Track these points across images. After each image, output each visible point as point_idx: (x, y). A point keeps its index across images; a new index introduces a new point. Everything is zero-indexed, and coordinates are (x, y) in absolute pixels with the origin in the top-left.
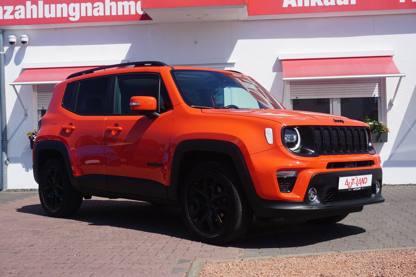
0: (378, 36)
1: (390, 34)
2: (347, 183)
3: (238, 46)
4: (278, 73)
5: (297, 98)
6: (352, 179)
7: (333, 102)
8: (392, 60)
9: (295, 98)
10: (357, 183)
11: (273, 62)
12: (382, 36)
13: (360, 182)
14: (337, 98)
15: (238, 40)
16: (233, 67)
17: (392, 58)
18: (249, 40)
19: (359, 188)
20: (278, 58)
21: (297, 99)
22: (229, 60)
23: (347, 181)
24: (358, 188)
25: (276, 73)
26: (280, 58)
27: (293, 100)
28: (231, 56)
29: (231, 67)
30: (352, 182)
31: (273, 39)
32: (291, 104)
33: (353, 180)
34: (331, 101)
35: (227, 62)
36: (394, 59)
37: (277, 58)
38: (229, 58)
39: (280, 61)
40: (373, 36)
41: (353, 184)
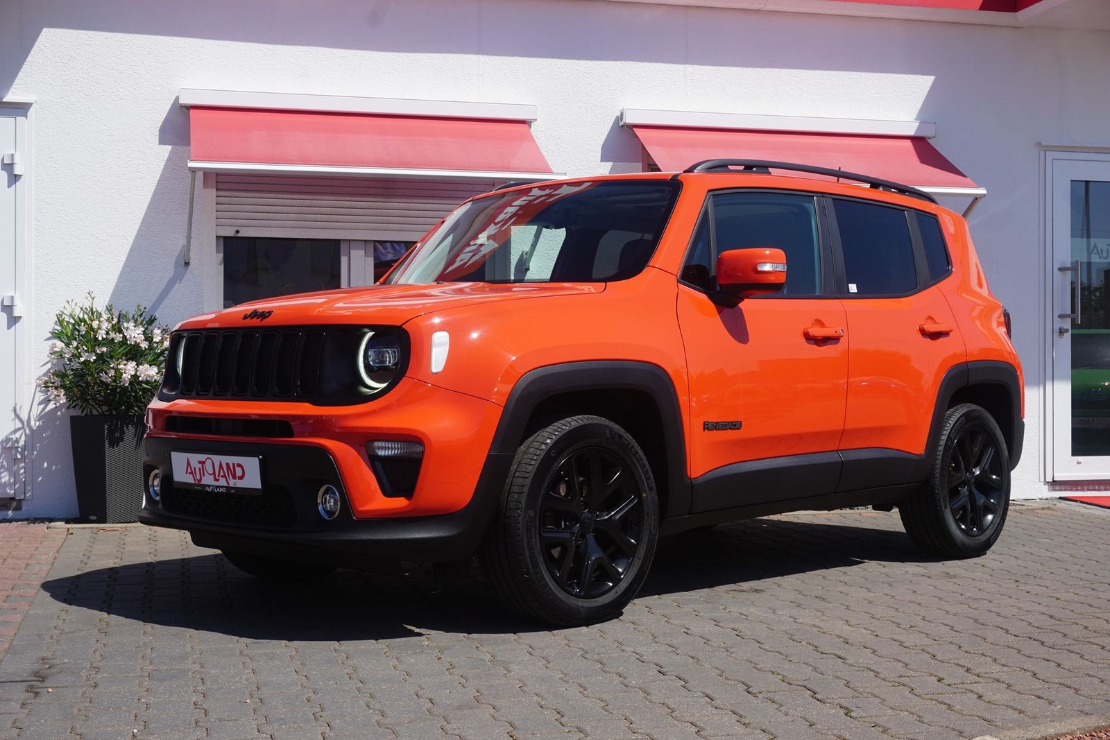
0: (489, 57)
1: (527, 56)
2: (189, 470)
3: (42, 47)
4: (176, 147)
5: (238, 232)
6: (200, 462)
7: (351, 251)
8: (529, 131)
9: (230, 232)
10: (214, 473)
11: (161, 111)
12: (502, 58)
13: (222, 474)
14: (365, 241)
15: (45, 30)
16: (24, 118)
17: (530, 127)
18: (82, 31)
19: (220, 487)
20: (177, 98)
21: (239, 235)
22: (10, 93)
23: (188, 463)
24: (217, 487)
25: (169, 147)
26: (183, 101)
27: (225, 238)
28: (17, 81)
29: (17, 118)
30: (200, 469)
31: (164, 37)
32: (218, 252)
33: (202, 463)
34: (343, 247)
35: (2, 98)
36: (535, 129)
37: (174, 98)
38: (11, 86)
39: (186, 110)
40: (475, 56)
41: (204, 475)
